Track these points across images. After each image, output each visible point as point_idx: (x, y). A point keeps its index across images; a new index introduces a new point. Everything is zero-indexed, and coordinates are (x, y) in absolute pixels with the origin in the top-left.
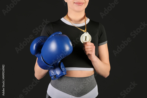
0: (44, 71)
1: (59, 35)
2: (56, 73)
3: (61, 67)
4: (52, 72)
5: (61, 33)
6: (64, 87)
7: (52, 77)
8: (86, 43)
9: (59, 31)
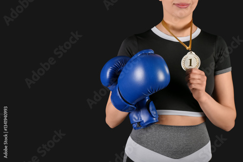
0: (122, 115)
1: (149, 54)
2: (141, 119)
3: (151, 108)
4: (135, 117)
5: (153, 52)
6: (152, 141)
7: (135, 125)
8: (190, 71)
9: (148, 48)
